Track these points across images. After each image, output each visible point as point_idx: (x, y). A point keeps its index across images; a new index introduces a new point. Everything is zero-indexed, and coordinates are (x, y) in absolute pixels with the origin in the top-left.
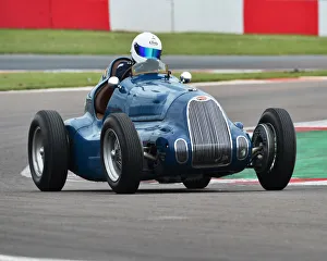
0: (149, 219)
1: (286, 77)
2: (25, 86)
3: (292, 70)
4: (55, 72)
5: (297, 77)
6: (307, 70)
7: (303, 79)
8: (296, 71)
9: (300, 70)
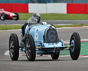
1: (79, 26)
2: (5, 29)
3: (81, 24)
4: (13, 25)
5: (82, 26)
6: (85, 24)
7: (84, 27)
8: (82, 24)
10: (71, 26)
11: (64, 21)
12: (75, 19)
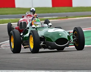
0: (29, 58)
3: (66, 16)
9: (68, 16)
10: (56, 19)
11: (50, 14)
12: (60, 12)
